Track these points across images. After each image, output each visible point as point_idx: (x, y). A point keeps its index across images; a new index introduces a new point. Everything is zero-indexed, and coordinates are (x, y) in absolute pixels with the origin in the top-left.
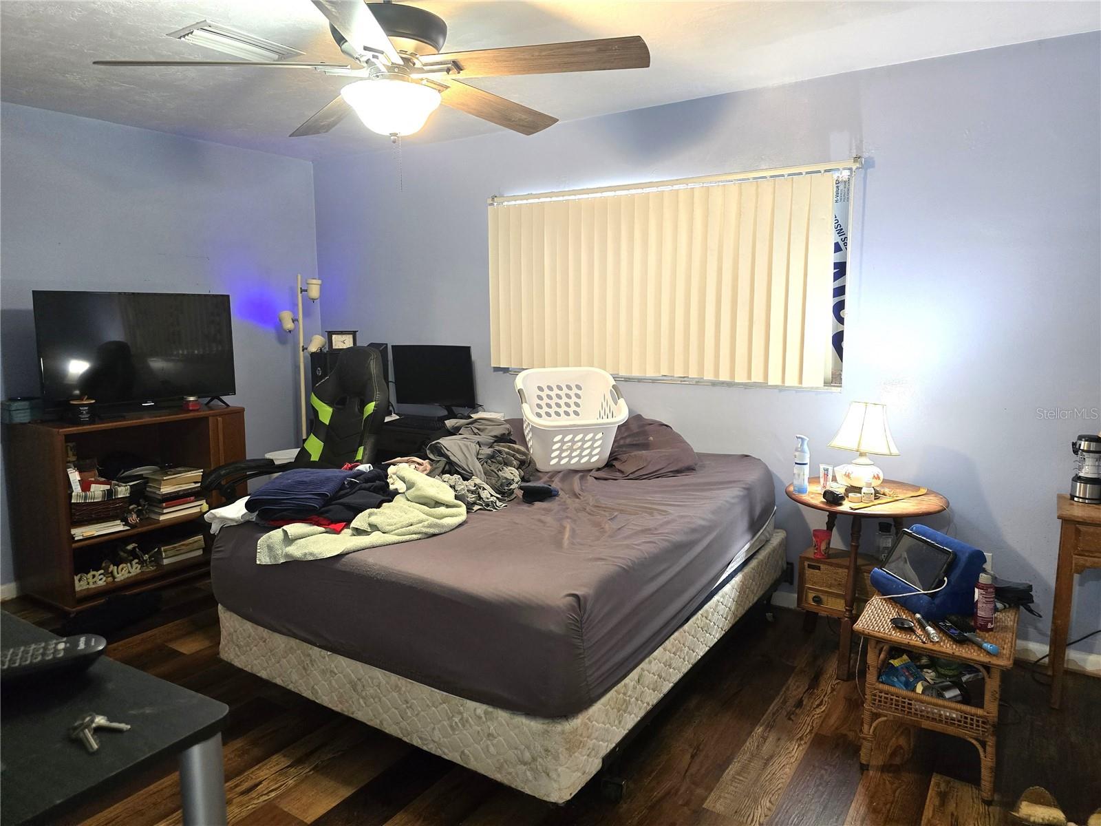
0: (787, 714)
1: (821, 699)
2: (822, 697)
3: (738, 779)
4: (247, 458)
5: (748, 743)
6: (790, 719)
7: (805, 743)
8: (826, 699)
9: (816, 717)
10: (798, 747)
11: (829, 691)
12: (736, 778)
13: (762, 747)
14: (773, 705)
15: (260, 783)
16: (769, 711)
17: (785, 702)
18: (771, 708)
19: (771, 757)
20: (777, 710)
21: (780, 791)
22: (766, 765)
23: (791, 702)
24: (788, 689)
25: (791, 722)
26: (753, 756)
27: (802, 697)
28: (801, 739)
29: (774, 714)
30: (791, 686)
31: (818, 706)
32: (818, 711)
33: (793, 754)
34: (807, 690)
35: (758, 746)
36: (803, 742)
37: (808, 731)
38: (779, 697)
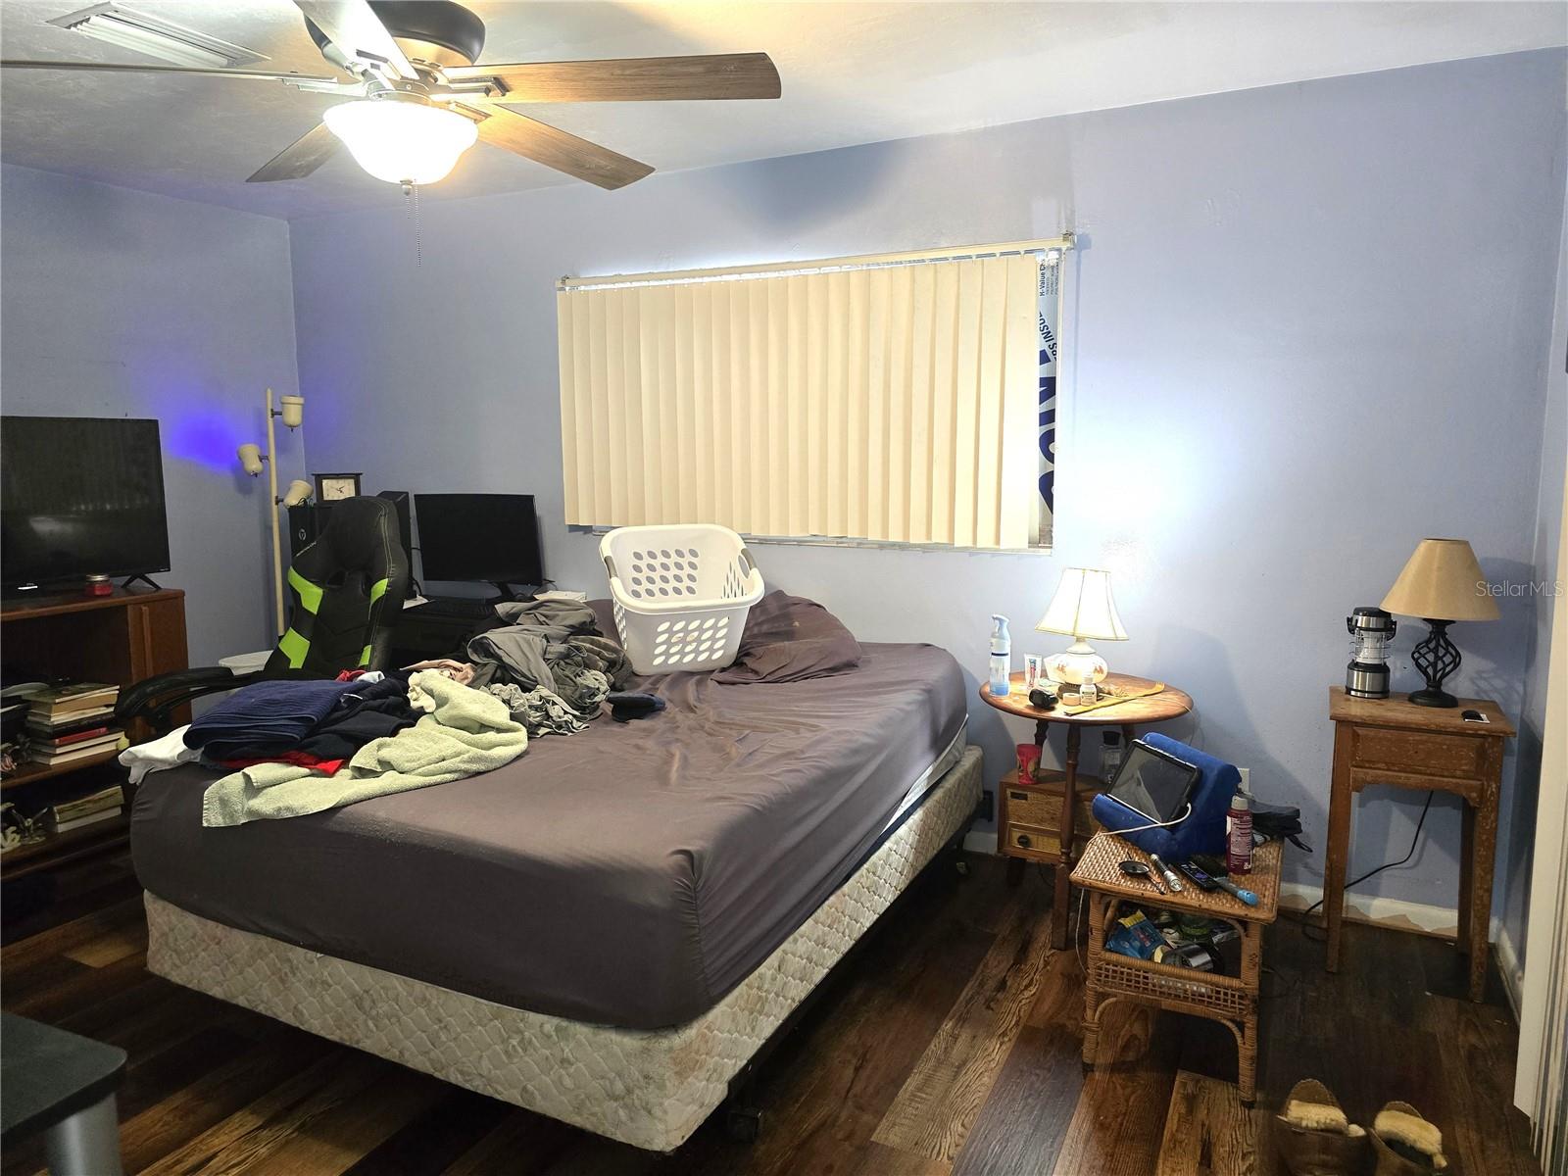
0: (986, 1001)
1: (1030, 977)
2: (1032, 974)
3: (919, 1097)
4: (190, 667)
5: (932, 1046)
6: (989, 1007)
7: (1010, 1040)
8: (1037, 977)
9: (1024, 1002)
10: (1001, 1045)
11: (1041, 966)
12: (915, 1096)
13: (952, 1048)
14: (966, 990)
15: (215, 1155)
16: (961, 998)
17: (981, 985)
18: (964, 993)
19: (964, 1063)
20: (972, 998)
21: (975, 1110)
22: (957, 1074)
23: (991, 984)
24: (986, 966)
25: (991, 1012)
26: (940, 1063)
27: (1005, 977)
28: (1004, 1034)
29: (967, 1003)
30: (990, 963)
31: (1026, 987)
32: (1027, 994)
33: (993, 1057)
34: (1012, 966)
35: (946, 1048)
36: (1006, 1039)
37: (1013, 1023)
38: (975, 977)
